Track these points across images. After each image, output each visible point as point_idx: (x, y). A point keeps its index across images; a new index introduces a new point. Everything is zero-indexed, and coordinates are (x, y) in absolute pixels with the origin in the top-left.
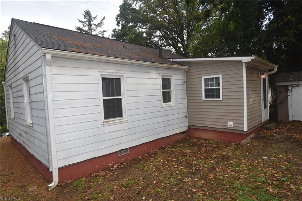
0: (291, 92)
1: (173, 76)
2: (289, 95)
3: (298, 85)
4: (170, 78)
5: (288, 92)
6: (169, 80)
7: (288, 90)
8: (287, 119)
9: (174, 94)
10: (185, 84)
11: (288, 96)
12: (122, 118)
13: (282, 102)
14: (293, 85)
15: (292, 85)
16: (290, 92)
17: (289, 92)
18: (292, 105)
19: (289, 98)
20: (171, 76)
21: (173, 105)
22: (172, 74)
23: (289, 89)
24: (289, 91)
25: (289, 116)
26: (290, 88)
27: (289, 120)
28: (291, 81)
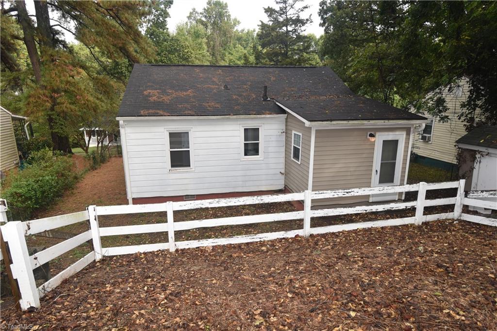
0: (478, 163)
1: (263, 125)
2: (475, 168)
3: (488, 154)
4: (258, 129)
5: (474, 162)
6: (256, 130)
7: (474, 158)
9: (263, 147)
10: (284, 134)
11: (473, 169)
12: (189, 168)
13: (463, 177)
14: (482, 153)
15: (480, 151)
19: (475, 172)
20: (260, 126)
21: (261, 159)
22: (261, 124)
23: (477, 158)
24: (477, 160)
26: (478, 156)
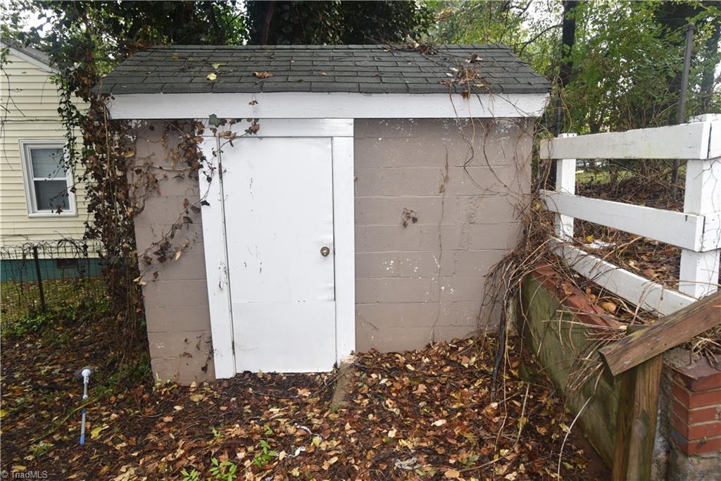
0: (216, 178)
2: (205, 203)
3: (254, 129)
5: (197, 179)
7: (193, 160)
8: (204, 369)
11: (198, 211)
13: (164, 253)
14: (227, 128)
15: (218, 122)
16: (209, 179)
17: (202, 177)
18: (227, 272)
19: (209, 218)
23: (203, 158)
24: (206, 168)
25: (214, 348)
26: (207, 146)
27: (218, 376)
28: (212, 88)
